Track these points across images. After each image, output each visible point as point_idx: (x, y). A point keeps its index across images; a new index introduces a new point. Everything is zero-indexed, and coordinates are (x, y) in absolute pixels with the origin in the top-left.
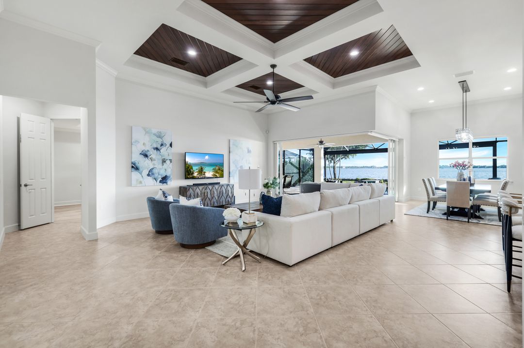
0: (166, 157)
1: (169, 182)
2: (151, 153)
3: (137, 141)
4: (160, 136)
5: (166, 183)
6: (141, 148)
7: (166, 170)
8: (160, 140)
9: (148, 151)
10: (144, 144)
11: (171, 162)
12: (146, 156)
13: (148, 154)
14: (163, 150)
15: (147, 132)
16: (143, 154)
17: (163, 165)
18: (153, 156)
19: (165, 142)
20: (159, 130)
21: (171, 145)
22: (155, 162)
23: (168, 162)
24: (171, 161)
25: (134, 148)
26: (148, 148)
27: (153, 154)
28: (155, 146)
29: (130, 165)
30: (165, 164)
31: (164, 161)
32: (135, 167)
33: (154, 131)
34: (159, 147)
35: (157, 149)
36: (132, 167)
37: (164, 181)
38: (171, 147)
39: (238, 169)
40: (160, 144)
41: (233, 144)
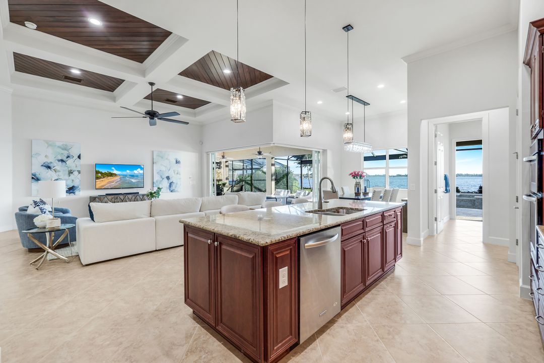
0: (74, 168)
1: (77, 192)
2: (55, 165)
3: (38, 154)
4: (65, 148)
5: (74, 193)
6: (43, 160)
7: (73, 180)
8: (66, 153)
9: (51, 163)
10: (46, 156)
11: (79, 173)
12: (49, 167)
13: (51, 165)
14: (70, 162)
15: (50, 144)
16: (44, 166)
17: (70, 176)
18: (57, 168)
19: (71, 154)
20: (65, 143)
21: (79, 157)
22: (60, 173)
23: (76, 173)
24: (79, 172)
25: (34, 160)
26: (51, 159)
27: (58, 166)
28: (60, 158)
29: (31, 176)
30: (71, 175)
31: (71, 172)
32: (36, 178)
33: (60, 144)
34: (65, 159)
35: (62, 161)
36: (33, 178)
37: (71, 191)
38: (80, 159)
39: (163, 179)
40: (66, 156)
41: (158, 156)
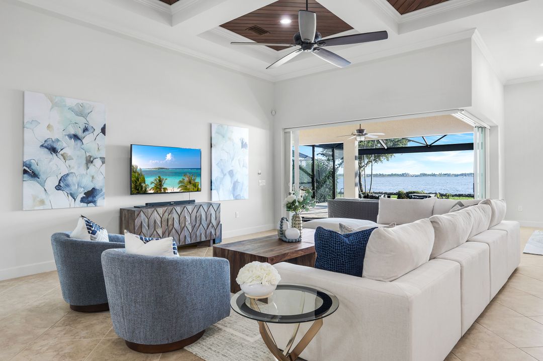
0: (95, 153)
1: (100, 201)
2: (65, 145)
3: (35, 122)
4: (81, 112)
5: (94, 202)
6: (43, 134)
7: (93, 177)
8: (82, 121)
9: (58, 140)
10: (49, 127)
11: (103, 163)
12: (53, 150)
13: (58, 146)
14: (88, 139)
15: (56, 104)
16: (46, 147)
17: (88, 168)
18: (68, 151)
19: (91, 124)
20: (80, 102)
21: (103, 131)
22: (72, 163)
23: (98, 162)
24: (103, 160)
25: (28, 135)
26: (57, 134)
27: (68, 147)
28: (73, 132)
29: (21, 169)
30: (91, 166)
31: (90, 161)
32: (30, 172)
33: (71, 102)
34: (80, 133)
35: (76, 137)
36: (25, 172)
37: (90, 199)
38: (105, 134)
39: (225, 175)
40: (83, 127)
41: (217, 133)
